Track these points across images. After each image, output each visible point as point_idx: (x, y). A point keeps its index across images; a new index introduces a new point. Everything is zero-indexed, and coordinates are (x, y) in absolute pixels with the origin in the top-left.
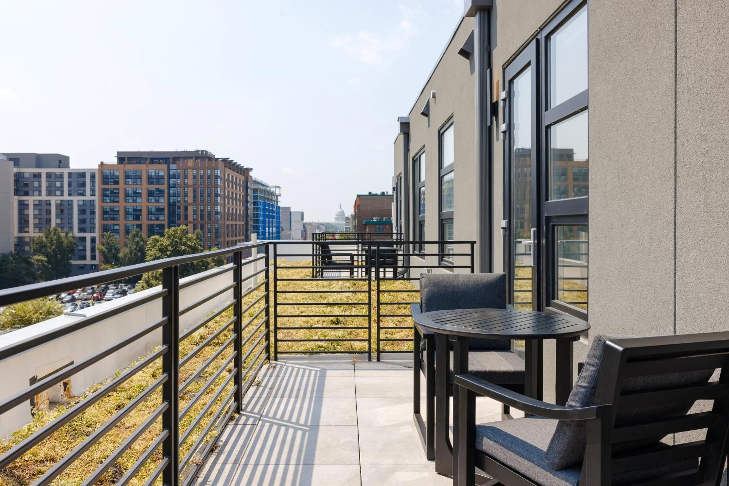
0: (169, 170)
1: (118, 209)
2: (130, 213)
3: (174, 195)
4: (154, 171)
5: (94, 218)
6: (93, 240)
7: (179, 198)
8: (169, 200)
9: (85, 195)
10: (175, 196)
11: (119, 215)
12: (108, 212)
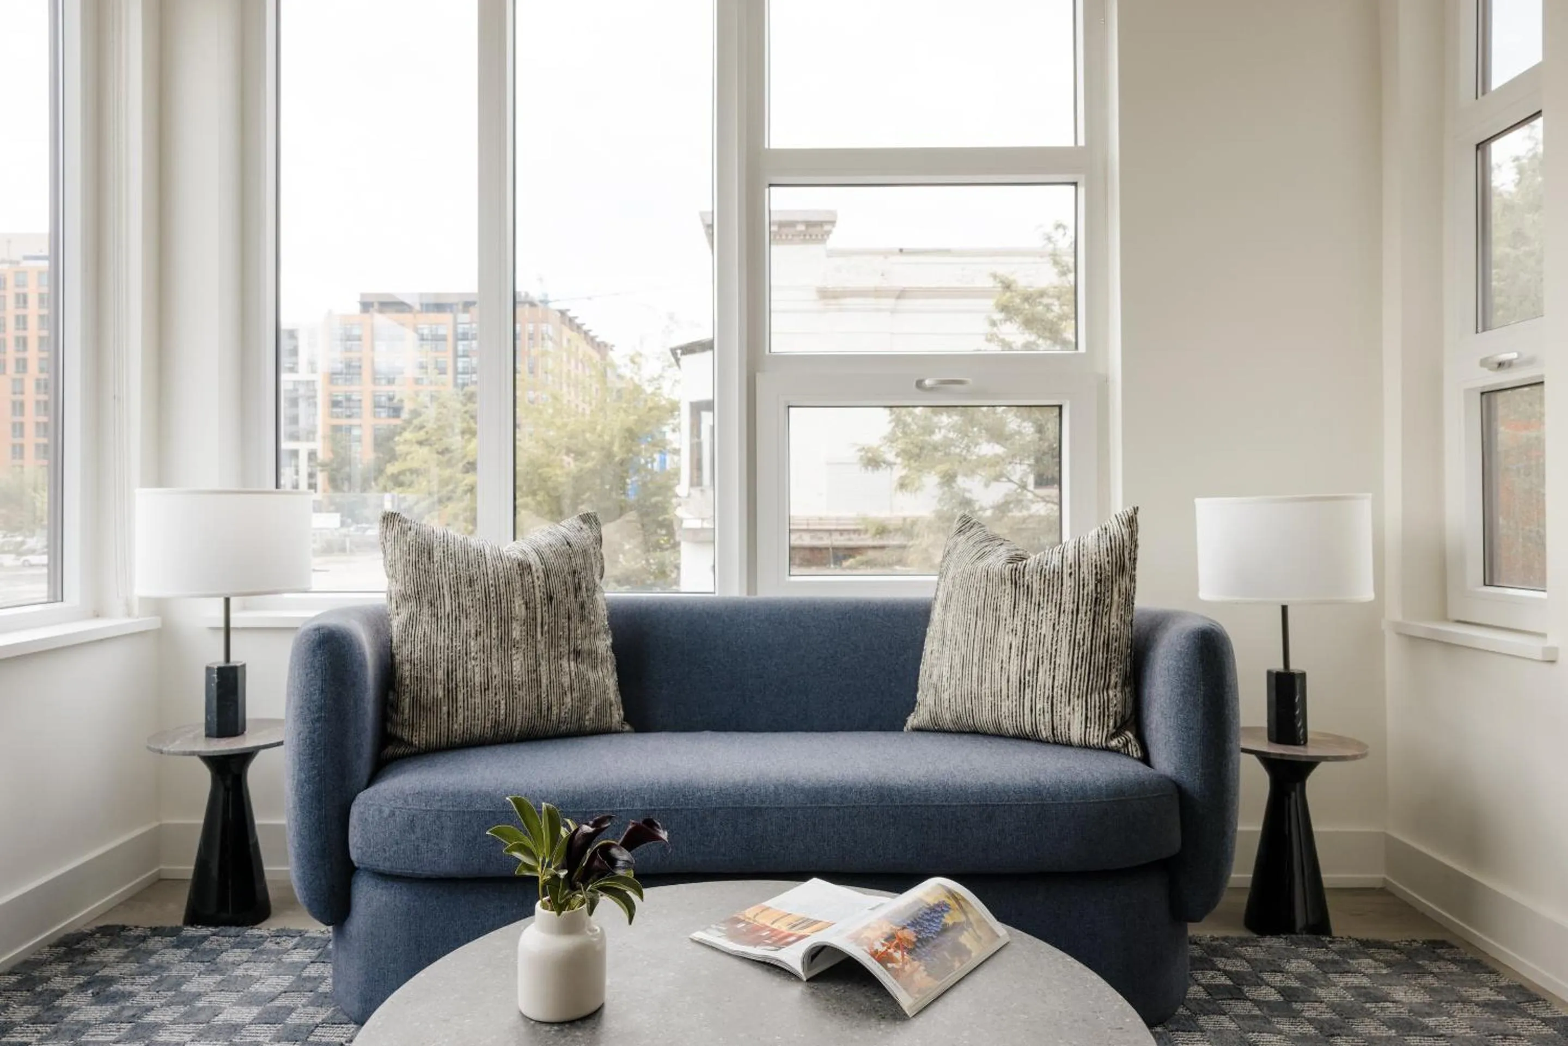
0: (456, 324)
1: (359, 398)
2: (383, 404)
3: (466, 371)
4: (427, 326)
5: (315, 415)
6: (312, 455)
7: (474, 376)
8: (455, 379)
9: (297, 372)
10: (467, 373)
11: (360, 407)
12: (340, 402)
